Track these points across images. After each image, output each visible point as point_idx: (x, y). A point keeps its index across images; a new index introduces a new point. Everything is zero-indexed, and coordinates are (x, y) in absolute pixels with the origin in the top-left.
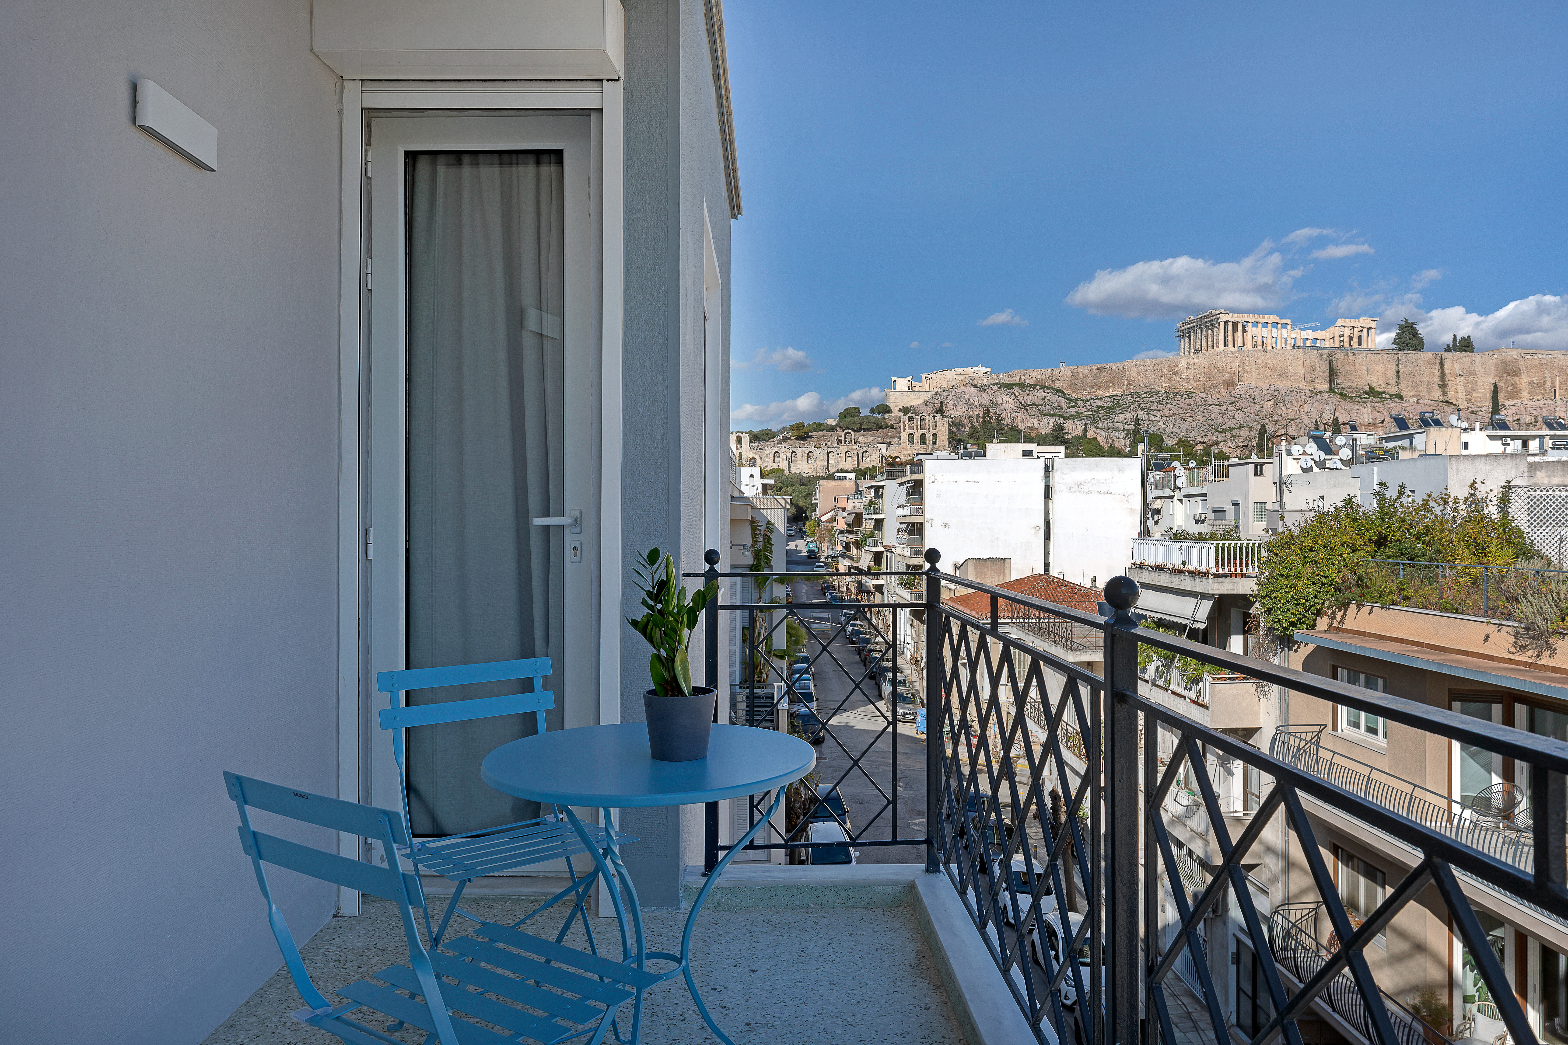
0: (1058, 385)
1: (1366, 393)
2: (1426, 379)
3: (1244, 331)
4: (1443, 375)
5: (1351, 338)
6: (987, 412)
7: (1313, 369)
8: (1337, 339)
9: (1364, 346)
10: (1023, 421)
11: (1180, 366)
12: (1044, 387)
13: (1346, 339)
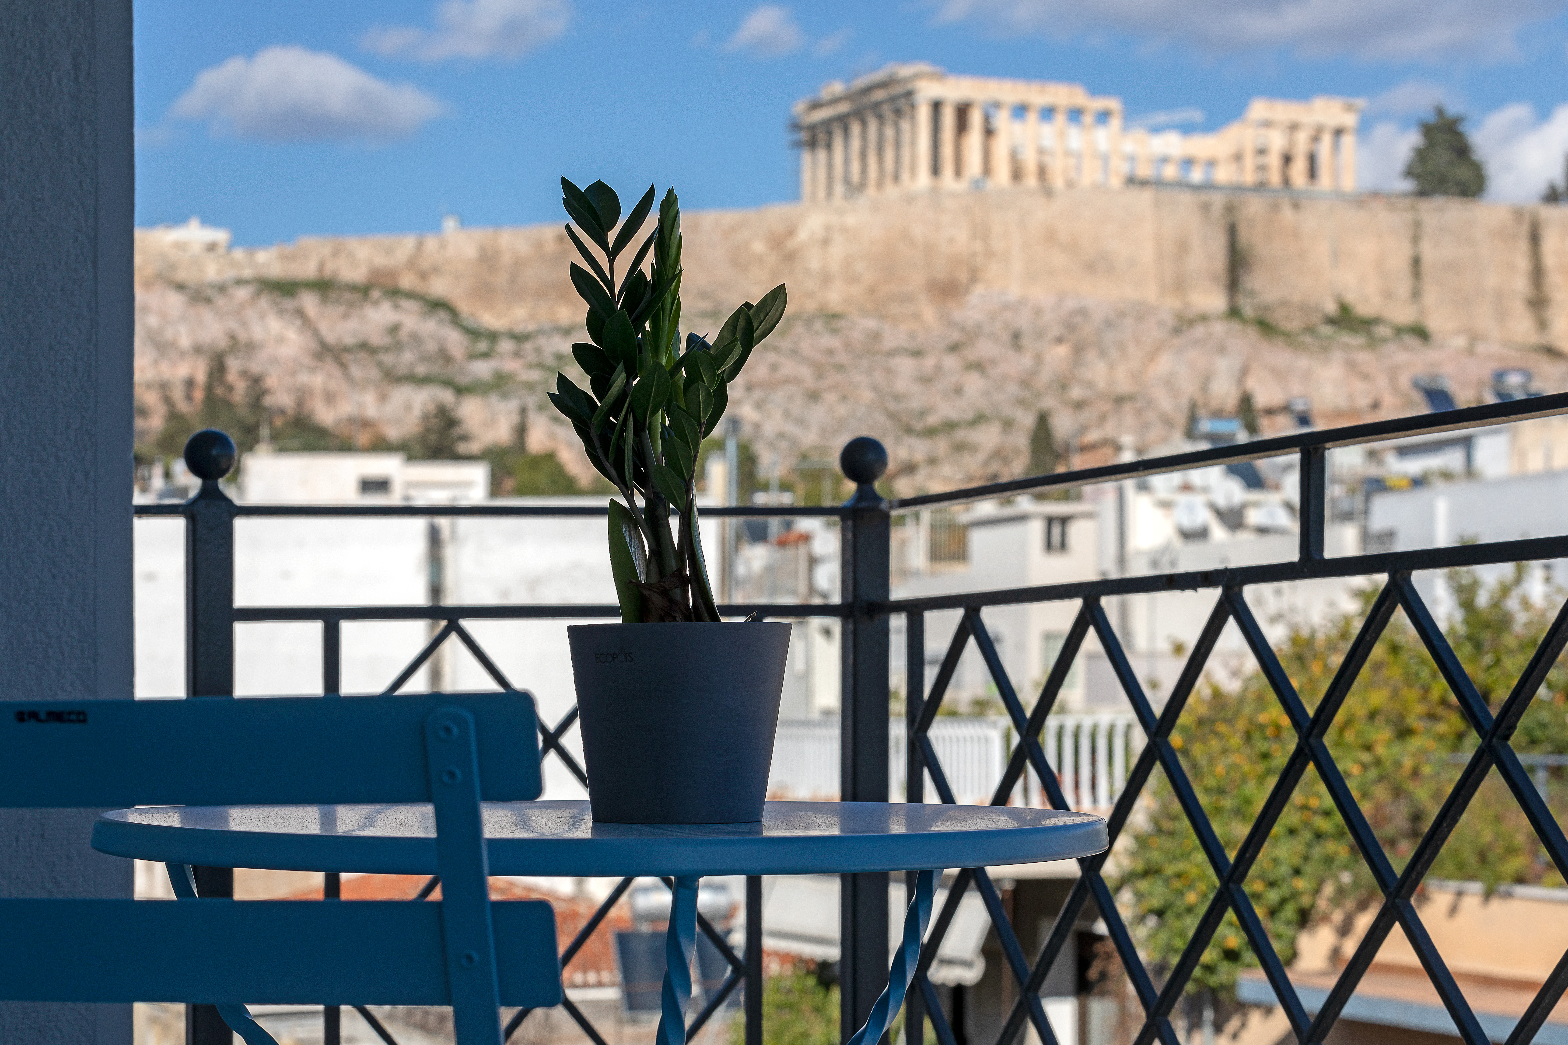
0: (439, 287)
1: (1331, 321)
2: (1492, 280)
3: (989, 132)
4: (1537, 273)
5: (1287, 159)
6: (218, 368)
7: (1182, 248)
8: (1249, 161)
9: (1325, 181)
10: (330, 398)
11: (803, 235)
12: (394, 293)
13: (1274, 161)
